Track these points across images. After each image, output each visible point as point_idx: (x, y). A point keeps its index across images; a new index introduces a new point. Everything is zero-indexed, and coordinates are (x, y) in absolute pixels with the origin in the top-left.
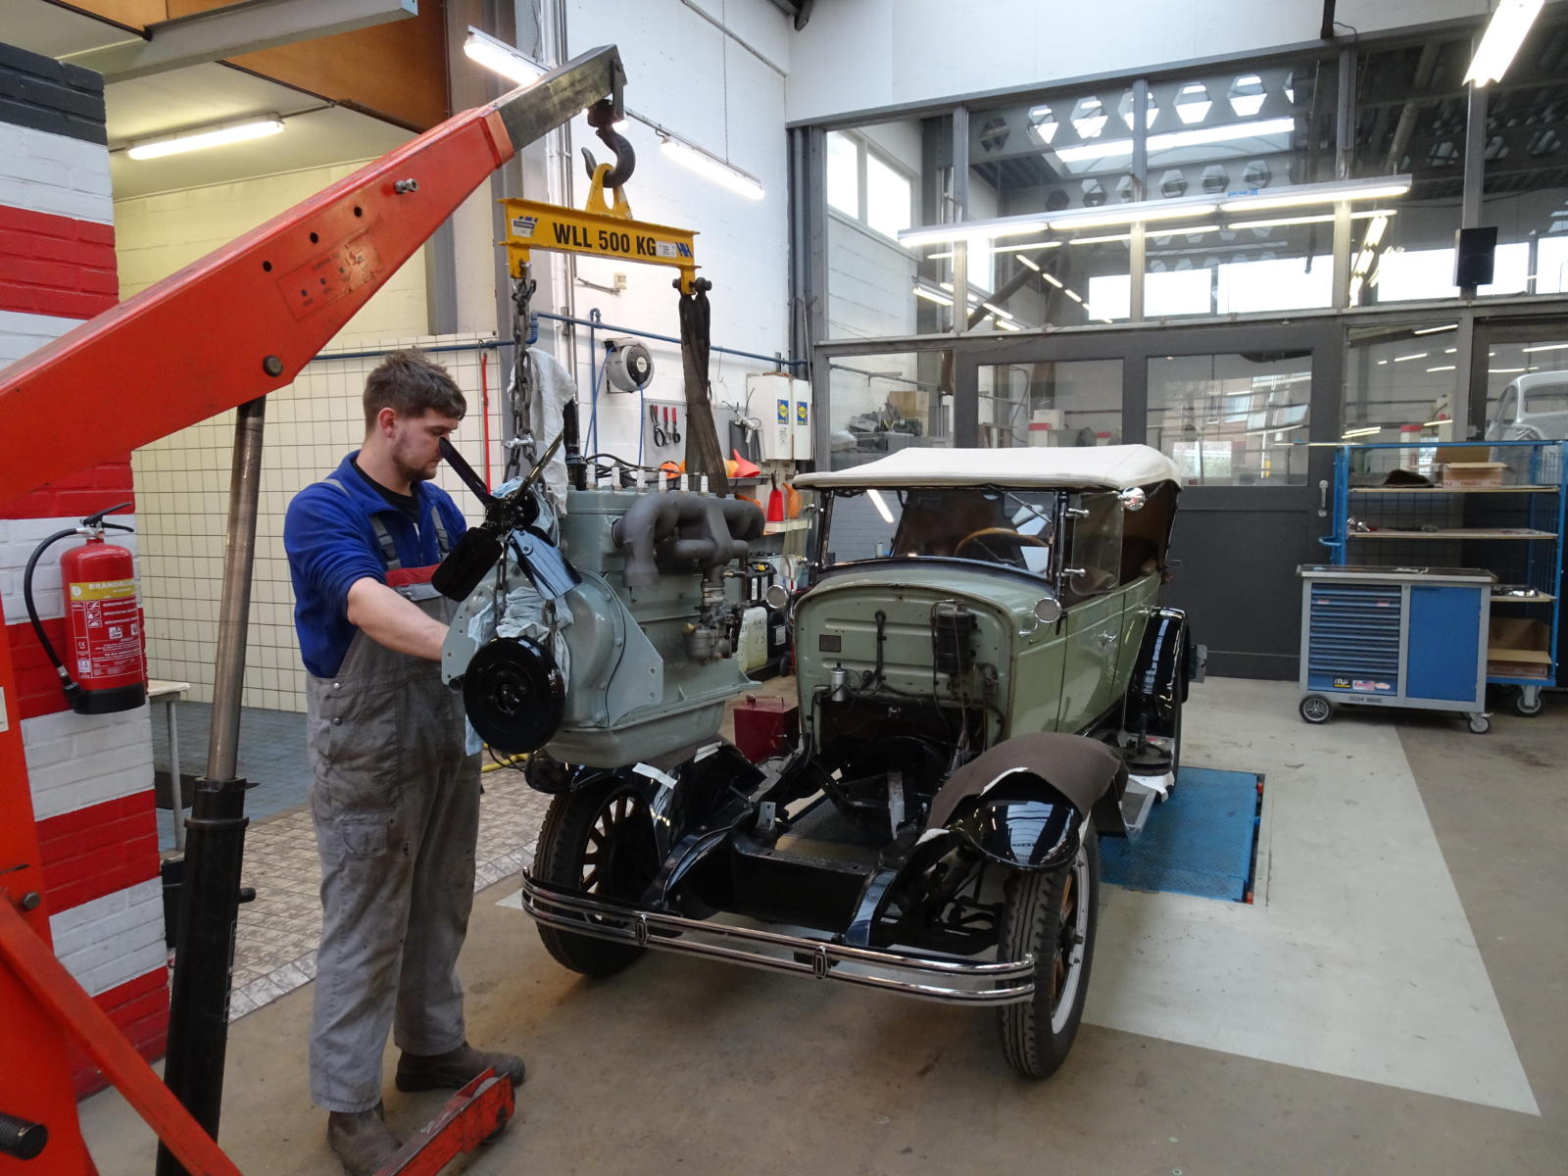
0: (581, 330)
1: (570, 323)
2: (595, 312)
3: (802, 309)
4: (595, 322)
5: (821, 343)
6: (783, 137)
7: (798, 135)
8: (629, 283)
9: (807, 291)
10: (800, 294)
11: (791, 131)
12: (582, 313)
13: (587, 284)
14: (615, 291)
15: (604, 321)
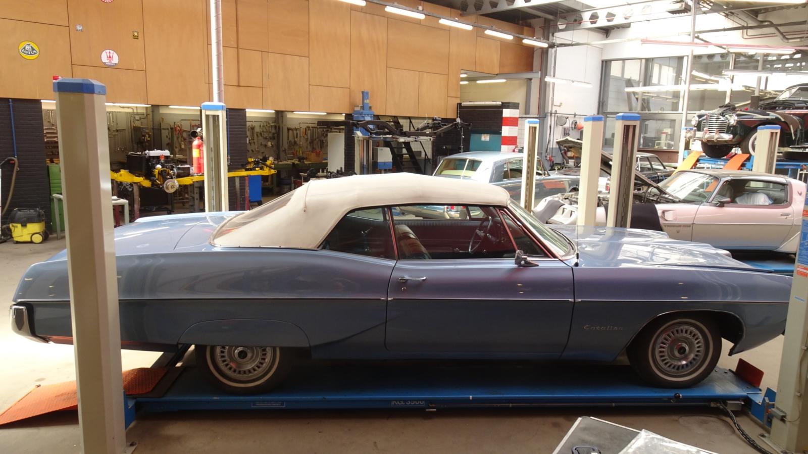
0: (553, 115)
1: (551, 114)
2: (556, 111)
3: (601, 104)
4: (556, 113)
5: (606, 112)
6: (601, 62)
7: (604, 62)
8: (563, 104)
9: (603, 99)
10: (601, 100)
11: (603, 61)
12: (553, 112)
13: (555, 106)
14: (560, 106)
15: (558, 112)
